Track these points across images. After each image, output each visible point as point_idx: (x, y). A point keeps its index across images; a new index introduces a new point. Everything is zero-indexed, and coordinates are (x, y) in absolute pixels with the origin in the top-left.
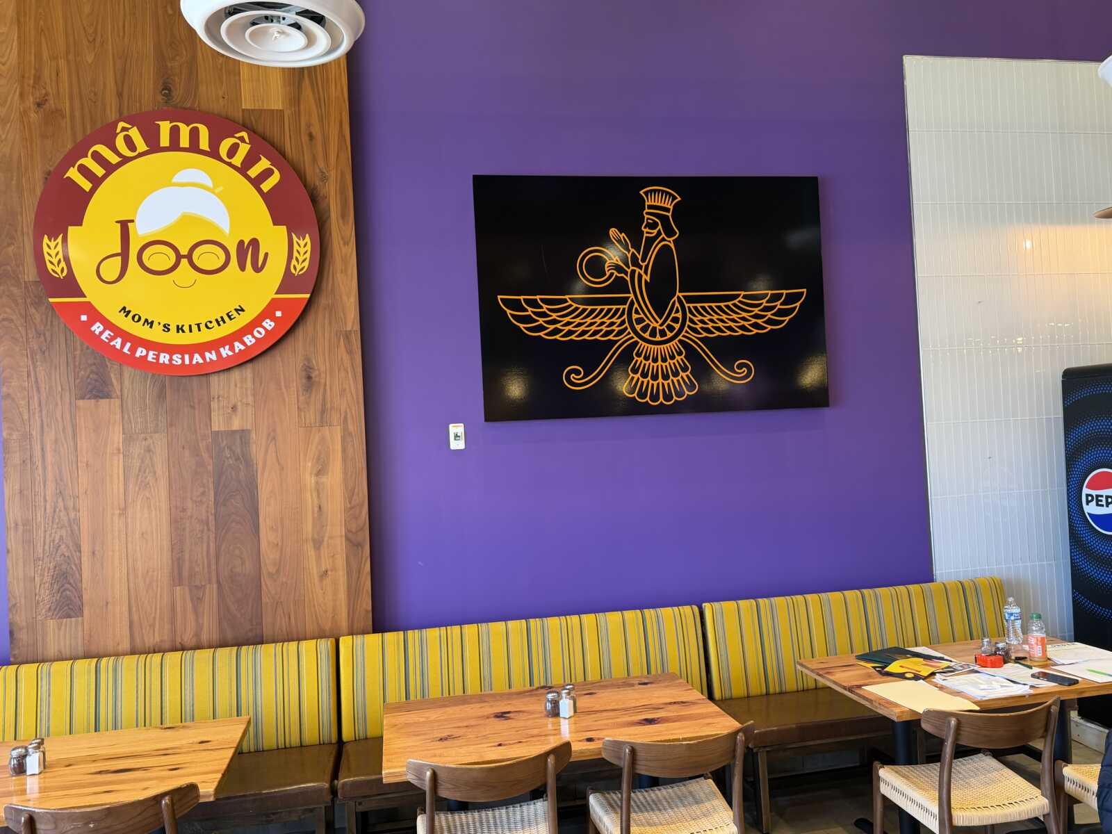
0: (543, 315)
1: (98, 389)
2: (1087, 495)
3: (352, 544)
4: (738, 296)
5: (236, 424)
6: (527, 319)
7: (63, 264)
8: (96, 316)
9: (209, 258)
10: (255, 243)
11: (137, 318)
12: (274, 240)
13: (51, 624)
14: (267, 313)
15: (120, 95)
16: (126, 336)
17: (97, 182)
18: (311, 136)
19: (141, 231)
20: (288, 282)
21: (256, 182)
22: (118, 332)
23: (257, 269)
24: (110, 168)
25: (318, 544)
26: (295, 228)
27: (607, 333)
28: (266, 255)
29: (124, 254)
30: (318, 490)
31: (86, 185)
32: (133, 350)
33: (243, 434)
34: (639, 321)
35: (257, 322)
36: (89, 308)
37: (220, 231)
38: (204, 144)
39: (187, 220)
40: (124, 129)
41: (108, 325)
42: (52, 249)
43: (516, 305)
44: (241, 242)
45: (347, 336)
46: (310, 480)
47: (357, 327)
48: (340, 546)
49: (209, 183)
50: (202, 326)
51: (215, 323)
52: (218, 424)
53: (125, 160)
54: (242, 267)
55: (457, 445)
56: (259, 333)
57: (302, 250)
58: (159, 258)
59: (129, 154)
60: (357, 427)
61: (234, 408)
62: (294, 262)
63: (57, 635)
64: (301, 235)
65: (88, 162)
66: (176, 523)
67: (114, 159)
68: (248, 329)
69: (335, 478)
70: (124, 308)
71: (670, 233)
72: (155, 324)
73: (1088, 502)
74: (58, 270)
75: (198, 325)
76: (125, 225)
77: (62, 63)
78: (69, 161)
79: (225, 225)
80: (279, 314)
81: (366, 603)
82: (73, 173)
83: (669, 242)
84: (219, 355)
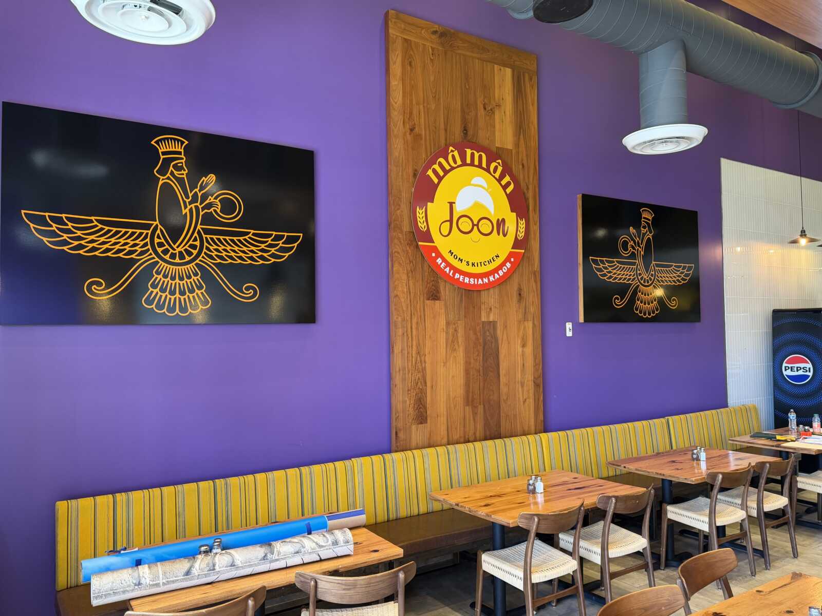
0: (606, 268)
1: (434, 295)
2: (785, 367)
3: (536, 385)
4: (672, 265)
5: (491, 319)
6: (600, 270)
7: (425, 224)
8: (439, 255)
9: (485, 227)
10: (503, 220)
11: (456, 257)
12: (511, 219)
13: (414, 427)
14: (507, 260)
15: (446, 130)
16: (452, 267)
17: (440, 179)
18: (523, 165)
19: (459, 209)
20: (517, 244)
21: (505, 187)
22: (448, 264)
23: (505, 235)
24: (446, 172)
25: (522, 386)
26: (520, 216)
27: (629, 280)
28: (508, 227)
29: (451, 221)
30: (523, 354)
31: (436, 180)
32: (454, 274)
33: (493, 324)
35: (503, 264)
36: (435, 249)
37: (489, 212)
38: (484, 165)
39: (477, 205)
40: (452, 151)
41: (444, 260)
42: (420, 213)
43: (595, 262)
44: (498, 220)
45: (535, 274)
46: (520, 349)
47: (539, 270)
48: (531, 384)
49: (485, 184)
50: (482, 264)
51: (487, 263)
52: (483, 319)
53: (452, 168)
54: (499, 234)
55: (569, 334)
56: (505, 269)
57: (522, 227)
58: (465, 225)
59: (454, 165)
60: (538, 323)
61: (491, 309)
62: (518, 233)
63: (417, 433)
64: (521, 219)
65: (436, 167)
66: (467, 372)
67: (448, 167)
68: (500, 267)
69: (529, 349)
70: (450, 251)
71: (651, 233)
72: (463, 261)
73: (786, 370)
74: (423, 227)
75: (481, 263)
76: (451, 204)
77: (421, 107)
78: (428, 166)
79: (492, 211)
80: (512, 260)
81: (541, 417)
82: (430, 173)
83: (650, 236)
84: (489, 280)
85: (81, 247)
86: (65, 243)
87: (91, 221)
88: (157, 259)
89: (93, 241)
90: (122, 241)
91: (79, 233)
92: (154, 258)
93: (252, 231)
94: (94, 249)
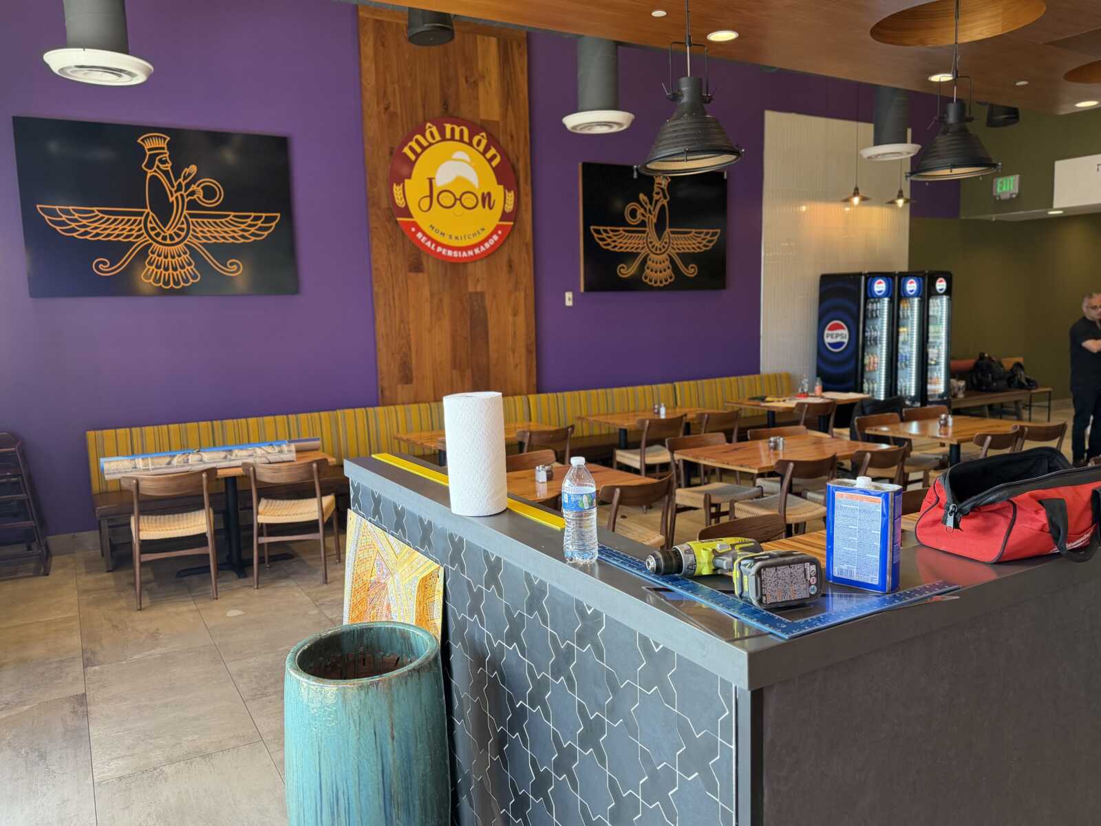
0: (610, 237)
1: (417, 267)
2: (827, 334)
3: (529, 351)
4: (691, 232)
5: (479, 289)
6: (603, 240)
7: (403, 200)
8: (419, 229)
9: (469, 201)
10: (489, 194)
11: (437, 232)
12: (498, 191)
13: (399, 387)
14: (495, 232)
15: (424, 106)
16: (433, 241)
17: (418, 155)
18: (512, 137)
20: (505, 216)
21: (490, 160)
22: (429, 238)
23: (491, 208)
24: (424, 148)
25: (514, 351)
26: (507, 188)
27: (637, 248)
28: (494, 201)
29: (431, 196)
30: (514, 324)
31: (413, 157)
32: (436, 247)
33: (482, 294)
34: (651, 242)
35: (490, 237)
36: (415, 224)
37: (474, 187)
38: (466, 138)
39: (459, 180)
40: (430, 127)
41: (424, 234)
42: (397, 190)
43: (598, 232)
44: (483, 194)
45: (527, 245)
46: (511, 318)
47: (531, 241)
48: (523, 351)
49: (467, 158)
50: (467, 237)
51: (472, 236)
52: (471, 289)
53: (431, 145)
54: (484, 206)
55: (569, 303)
56: (491, 242)
57: (510, 199)
58: (447, 200)
59: (432, 141)
60: (531, 292)
61: (478, 280)
62: (506, 206)
63: (403, 391)
64: (509, 191)
65: (413, 144)
66: (453, 338)
67: (425, 144)
68: (486, 240)
69: (521, 318)
70: (431, 226)
71: (665, 198)
72: (446, 235)
73: (827, 337)
74: (401, 202)
75: (465, 236)
76: (431, 180)
77: (396, 86)
79: (475, 182)
80: (500, 232)
81: (534, 380)
82: (406, 150)
83: (665, 202)
84: (474, 252)
85: (86, 233)
86: (73, 230)
87: (93, 212)
88: (151, 241)
89: (96, 228)
90: (120, 227)
91: (84, 222)
92: (148, 240)
93: (233, 214)
94: (98, 235)
